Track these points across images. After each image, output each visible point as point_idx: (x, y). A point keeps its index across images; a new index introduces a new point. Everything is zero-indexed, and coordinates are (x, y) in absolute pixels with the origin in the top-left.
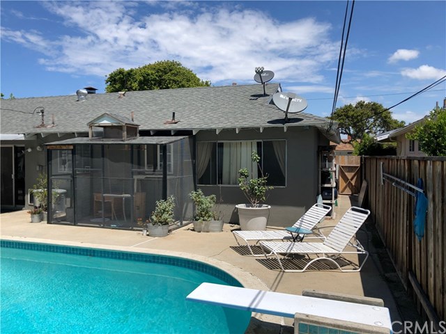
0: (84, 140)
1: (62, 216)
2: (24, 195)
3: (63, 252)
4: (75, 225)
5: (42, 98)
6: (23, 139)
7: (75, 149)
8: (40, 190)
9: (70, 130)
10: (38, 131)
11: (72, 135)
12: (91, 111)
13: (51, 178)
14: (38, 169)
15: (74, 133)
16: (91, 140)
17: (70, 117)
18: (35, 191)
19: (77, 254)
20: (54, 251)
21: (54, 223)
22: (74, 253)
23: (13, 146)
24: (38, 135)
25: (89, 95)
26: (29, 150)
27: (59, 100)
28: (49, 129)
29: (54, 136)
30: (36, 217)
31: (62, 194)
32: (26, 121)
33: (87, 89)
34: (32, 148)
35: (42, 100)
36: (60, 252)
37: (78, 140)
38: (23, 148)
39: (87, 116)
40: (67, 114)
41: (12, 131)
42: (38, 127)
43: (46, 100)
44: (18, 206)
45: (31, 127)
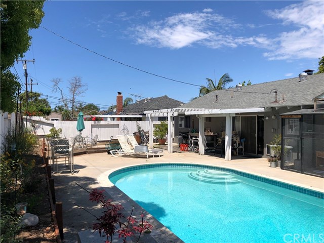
0: (309, 111)
1: (290, 165)
2: (263, 148)
3: (297, 191)
4: (302, 173)
5: (273, 82)
6: (264, 111)
7: (302, 118)
8: (275, 146)
9: (296, 104)
10: (273, 105)
11: (298, 108)
12: (312, 88)
13: (284, 138)
14: (272, 130)
15: (300, 106)
16: (316, 111)
17: (295, 94)
18: (271, 146)
19: (308, 194)
20: (290, 189)
21: (285, 170)
22: (305, 193)
23: (256, 116)
24: (273, 108)
25: (309, 76)
26: (267, 118)
27: (285, 82)
28: (281, 104)
29: (285, 109)
30: (273, 163)
31: (290, 149)
32: (264, 99)
33: (306, 72)
34: (268, 117)
35: (273, 83)
36: (295, 191)
37: (304, 111)
38: (263, 117)
39: (309, 93)
40: (293, 92)
41: (257, 106)
42: (273, 103)
43: (275, 83)
44: (259, 155)
45: (268, 103)
